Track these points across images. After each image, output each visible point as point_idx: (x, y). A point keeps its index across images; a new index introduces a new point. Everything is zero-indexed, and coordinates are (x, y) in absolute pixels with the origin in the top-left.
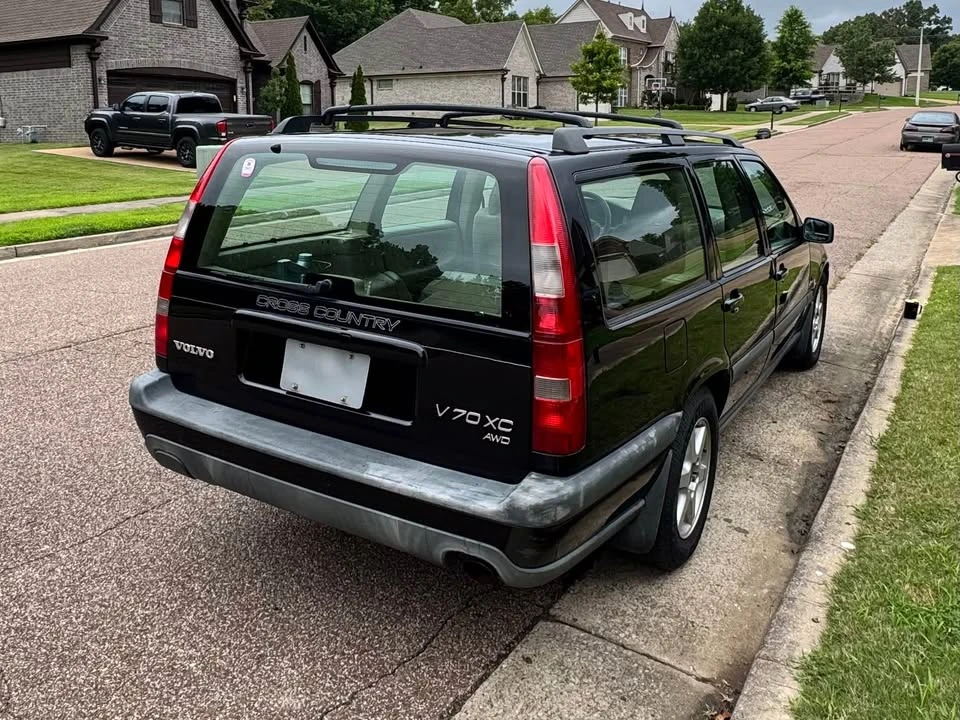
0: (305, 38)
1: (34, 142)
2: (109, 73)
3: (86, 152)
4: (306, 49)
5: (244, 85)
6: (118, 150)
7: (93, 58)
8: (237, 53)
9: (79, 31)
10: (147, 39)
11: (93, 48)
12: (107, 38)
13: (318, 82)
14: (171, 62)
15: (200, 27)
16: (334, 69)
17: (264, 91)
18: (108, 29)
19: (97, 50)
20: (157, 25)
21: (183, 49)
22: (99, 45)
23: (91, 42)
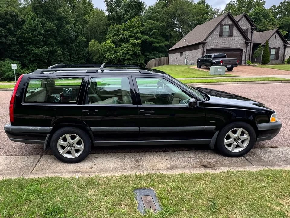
0: (276, 35)
1: (191, 65)
2: (207, 50)
3: (196, 67)
4: (275, 38)
5: (245, 50)
6: (202, 67)
7: (203, 47)
8: (244, 42)
9: (201, 41)
10: (218, 41)
11: (204, 45)
12: (207, 42)
13: (279, 48)
14: (224, 46)
15: (233, 37)
16: (286, 43)
17: (256, 51)
18: (208, 40)
19: (205, 45)
20: (221, 38)
21: (227, 43)
22: (205, 44)
23: (203, 43)
